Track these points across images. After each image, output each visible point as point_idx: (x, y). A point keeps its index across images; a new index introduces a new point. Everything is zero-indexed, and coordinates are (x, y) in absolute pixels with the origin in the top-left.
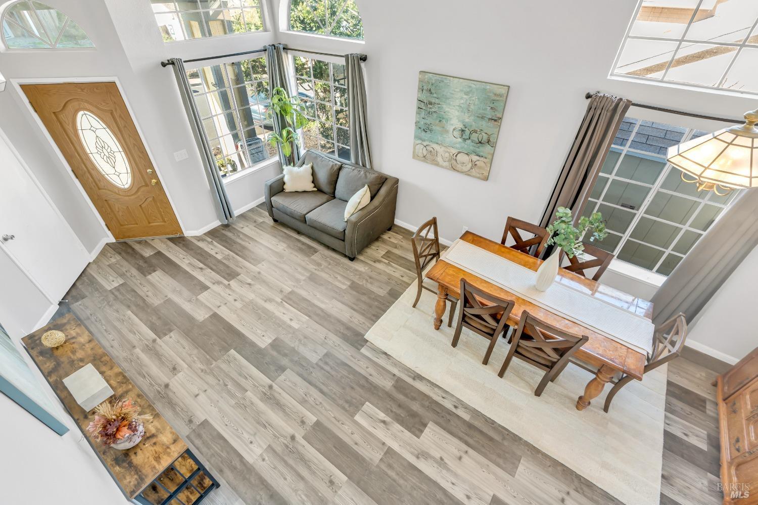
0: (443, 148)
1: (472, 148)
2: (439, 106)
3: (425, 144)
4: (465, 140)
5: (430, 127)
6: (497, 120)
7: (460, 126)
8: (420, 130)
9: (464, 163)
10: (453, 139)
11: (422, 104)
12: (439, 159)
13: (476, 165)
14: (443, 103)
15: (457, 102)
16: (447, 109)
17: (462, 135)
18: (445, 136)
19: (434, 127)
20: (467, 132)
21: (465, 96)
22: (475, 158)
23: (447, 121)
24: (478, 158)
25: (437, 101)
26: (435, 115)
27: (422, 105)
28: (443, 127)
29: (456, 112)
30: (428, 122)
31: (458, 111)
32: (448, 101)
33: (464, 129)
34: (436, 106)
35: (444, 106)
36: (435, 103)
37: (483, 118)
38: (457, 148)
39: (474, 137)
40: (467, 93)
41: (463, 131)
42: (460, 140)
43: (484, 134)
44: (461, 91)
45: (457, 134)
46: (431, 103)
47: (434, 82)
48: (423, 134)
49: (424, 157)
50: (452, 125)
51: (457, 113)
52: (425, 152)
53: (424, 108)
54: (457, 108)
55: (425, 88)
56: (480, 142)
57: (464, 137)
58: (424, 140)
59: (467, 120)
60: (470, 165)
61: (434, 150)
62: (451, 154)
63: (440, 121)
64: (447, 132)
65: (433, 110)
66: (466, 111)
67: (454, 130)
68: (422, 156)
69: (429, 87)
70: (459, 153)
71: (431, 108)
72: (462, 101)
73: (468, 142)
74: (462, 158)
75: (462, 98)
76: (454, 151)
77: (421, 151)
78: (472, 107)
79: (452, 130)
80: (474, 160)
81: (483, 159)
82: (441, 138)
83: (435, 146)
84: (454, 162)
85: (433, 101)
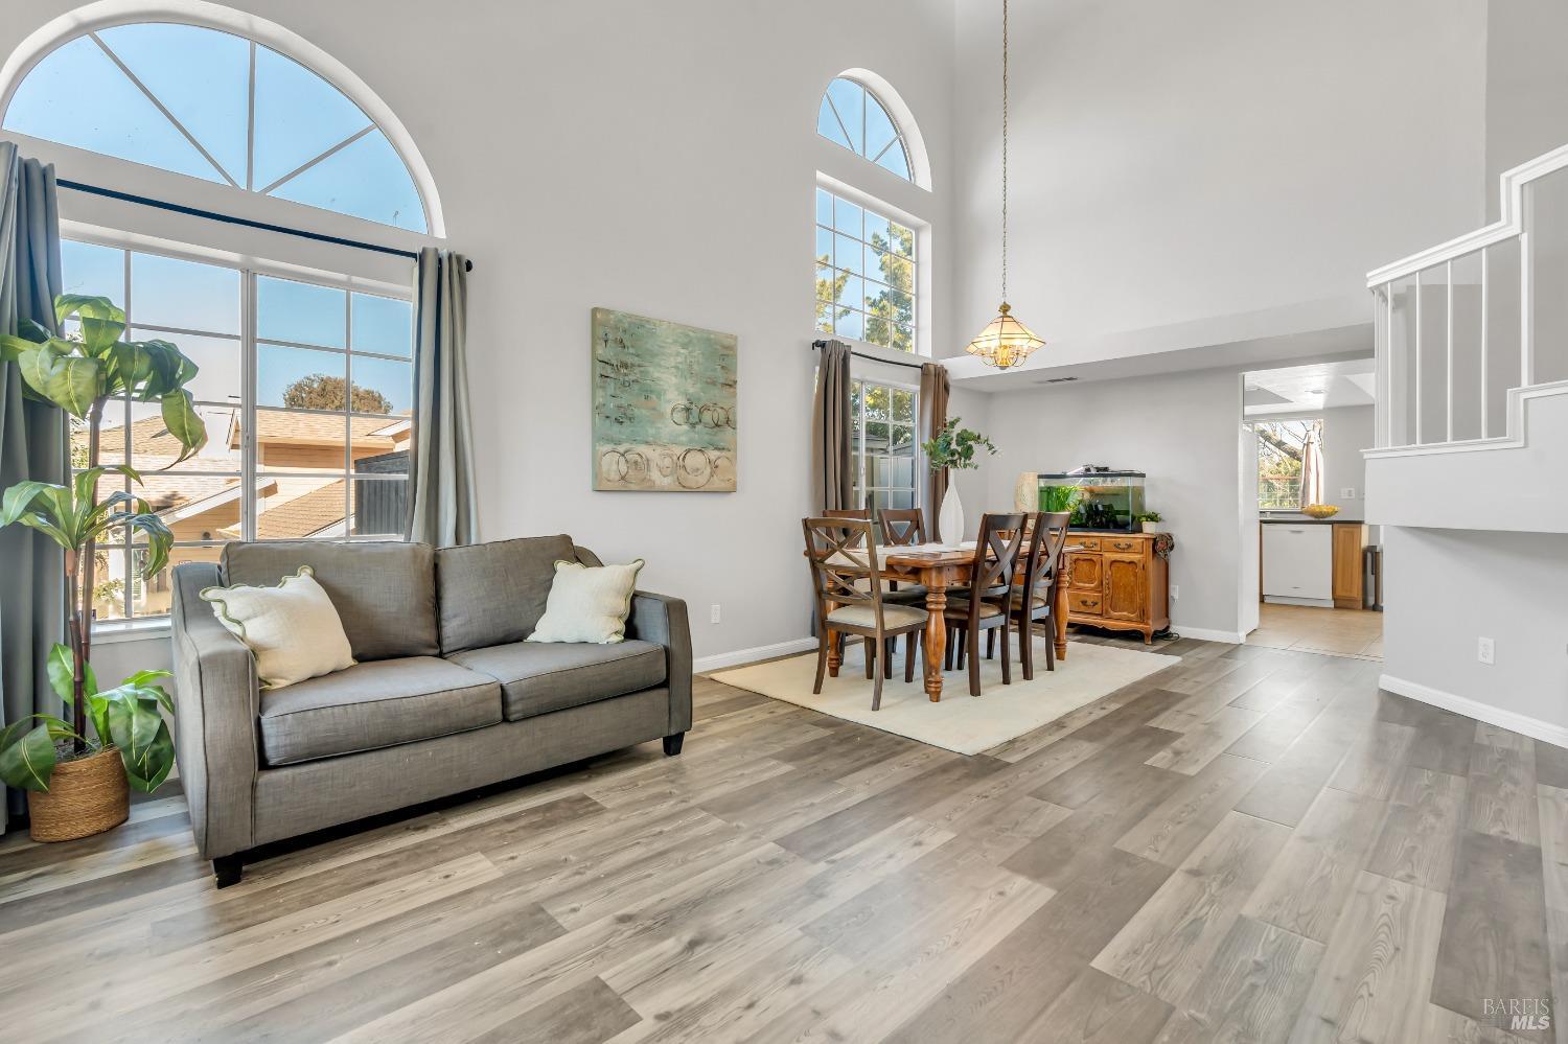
0: (659, 450)
1: (706, 437)
2: (642, 369)
3: (621, 449)
4: (693, 425)
5: (629, 412)
6: (732, 385)
7: (682, 402)
8: (608, 421)
9: (698, 469)
10: (672, 427)
11: (608, 367)
12: (655, 475)
13: (717, 467)
14: (647, 364)
15: (672, 361)
16: (656, 375)
17: (688, 418)
18: (660, 425)
19: (636, 412)
20: (695, 411)
21: (682, 351)
22: (713, 454)
23: (659, 397)
24: (717, 453)
25: (636, 360)
26: (636, 387)
27: (608, 371)
28: (654, 409)
29: (673, 379)
30: (624, 402)
31: (676, 376)
32: (656, 360)
33: (688, 405)
34: (637, 370)
35: (651, 369)
36: (633, 365)
37: (714, 383)
38: (682, 444)
39: (707, 417)
40: (684, 346)
41: (688, 410)
42: (685, 427)
43: (720, 410)
44: (675, 342)
45: (680, 417)
46: (625, 366)
47: (626, 325)
48: (616, 427)
49: (623, 478)
50: (669, 401)
51: (674, 380)
52: (623, 468)
53: (612, 375)
54: (673, 370)
55: (610, 336)
56: (717, 425)
57: (692, 420)
58: (619, 443)
59: (691, 390)
60: (709, 470)
61: (642, 457)
62: (675, 458)
63: (647, 398)
64: (661, 415)
65: (632, 377)
66: (688, 376)
67: (673, 410)
68: (617, 478)
69: (620, 335)
70: (688, 451)
71: (626, 375)
72: (679, 359)
73: (699, 427)
74: (695, 460)
75: (678, 354)
76: (679, 451)
77: (614, 467)
78: (695, 367)
79: (669, 411)
80: (713, 458)
81: (724, 453)
82: (651, 431)
83: (643, 449)
84: (682, 472)
85: (629, 360)
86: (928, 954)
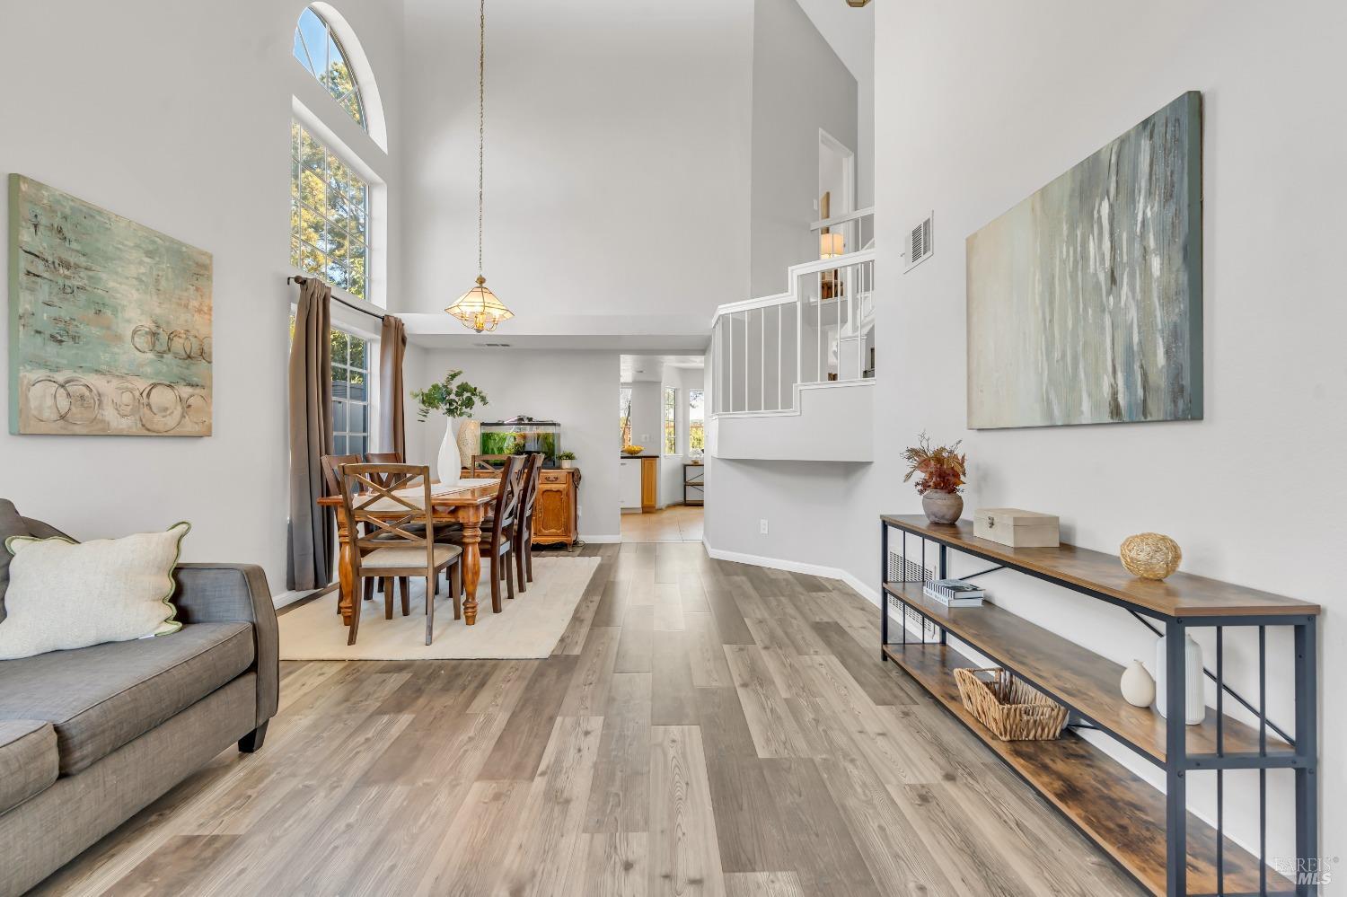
0: (115, 383)
1: (176, 370)
2: (91, 273)
3: (60, 377)
4: (161, 355)
5: (72, 329)
7: (148, 324)
8: (39, 339)
9: (166, 409)
10: (133, 354)
11: (40, 264)
12: (109, 414)
13: (189, 406)
14: (98, 268)
15: (133, 271)
16: (111, 284)
17: (154, 345)
18: (116, 350)
19: (83, 329)
20: (164, 337)
21: (146, 260)
22: (185, 391)
23: (115, 311)
24: (189, 390)
25: (82, 261)
26: (82, 297)
27: (39, 267)
28: (108, 328)
29: (134, 291)
30: (64, 314)
31: (138, 290)
32: (110, 265)
33: (154, 329)
34: (83, 274)
35: (104, 276)
36: (77, 266)
38: (147, 377)
39: (177, 345)
40: (149, 254)
41: (154, 334)
42: (150, 356)
43: (193, 339)
44: (137, 246)
45: (142, 341)
46: (66, 265)
47: (68, 211)
48: (52, 348)
49: (62, 417)
50: (129, 321)
51: (136, 295)
52: (63, 404)
53: (45, 275)
54: (135, 282)
55: (43, 220)
56: (189, 357)
57: (158, 348)
58: (58, 369)
59: (158, 311)
60: (179, 408)
61: (91, 391)
62: (137, 394)
63: (100, 312)
64: (118, 338)
65: (76, 283)
66: (154, 291)
67: (135, 332)
68: (55, 416)
69: (57, 221)
70: (154, 386)
71: (66, 277)
72: (142, 270)
73: (168, 357)
74: (162, 397)
75: (141, 263)
76: (142, 385)
77: (49, 402)
78: (166, 283)
79: (129, 333)
80: (185, 396)
81: (198, 391)
82: (105, 357)
83: (92, 380)
84: (146, 410)
85: (72, 259)
86: (680, 799)
